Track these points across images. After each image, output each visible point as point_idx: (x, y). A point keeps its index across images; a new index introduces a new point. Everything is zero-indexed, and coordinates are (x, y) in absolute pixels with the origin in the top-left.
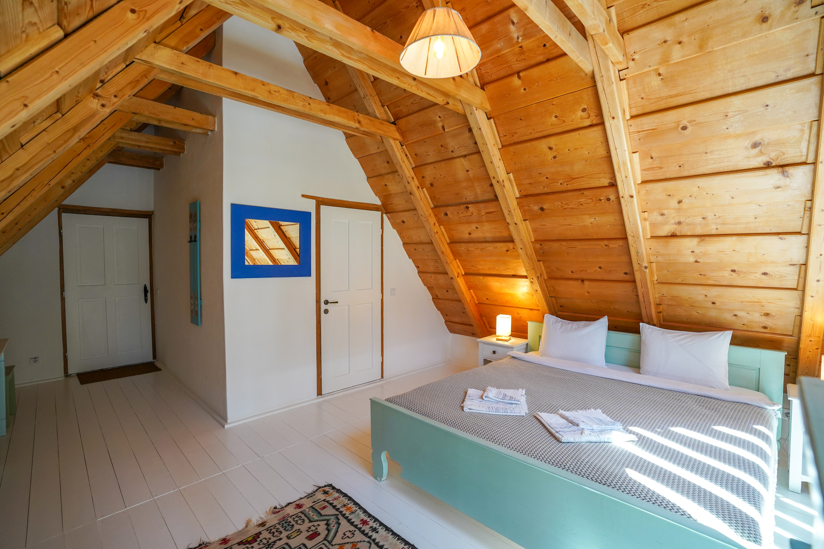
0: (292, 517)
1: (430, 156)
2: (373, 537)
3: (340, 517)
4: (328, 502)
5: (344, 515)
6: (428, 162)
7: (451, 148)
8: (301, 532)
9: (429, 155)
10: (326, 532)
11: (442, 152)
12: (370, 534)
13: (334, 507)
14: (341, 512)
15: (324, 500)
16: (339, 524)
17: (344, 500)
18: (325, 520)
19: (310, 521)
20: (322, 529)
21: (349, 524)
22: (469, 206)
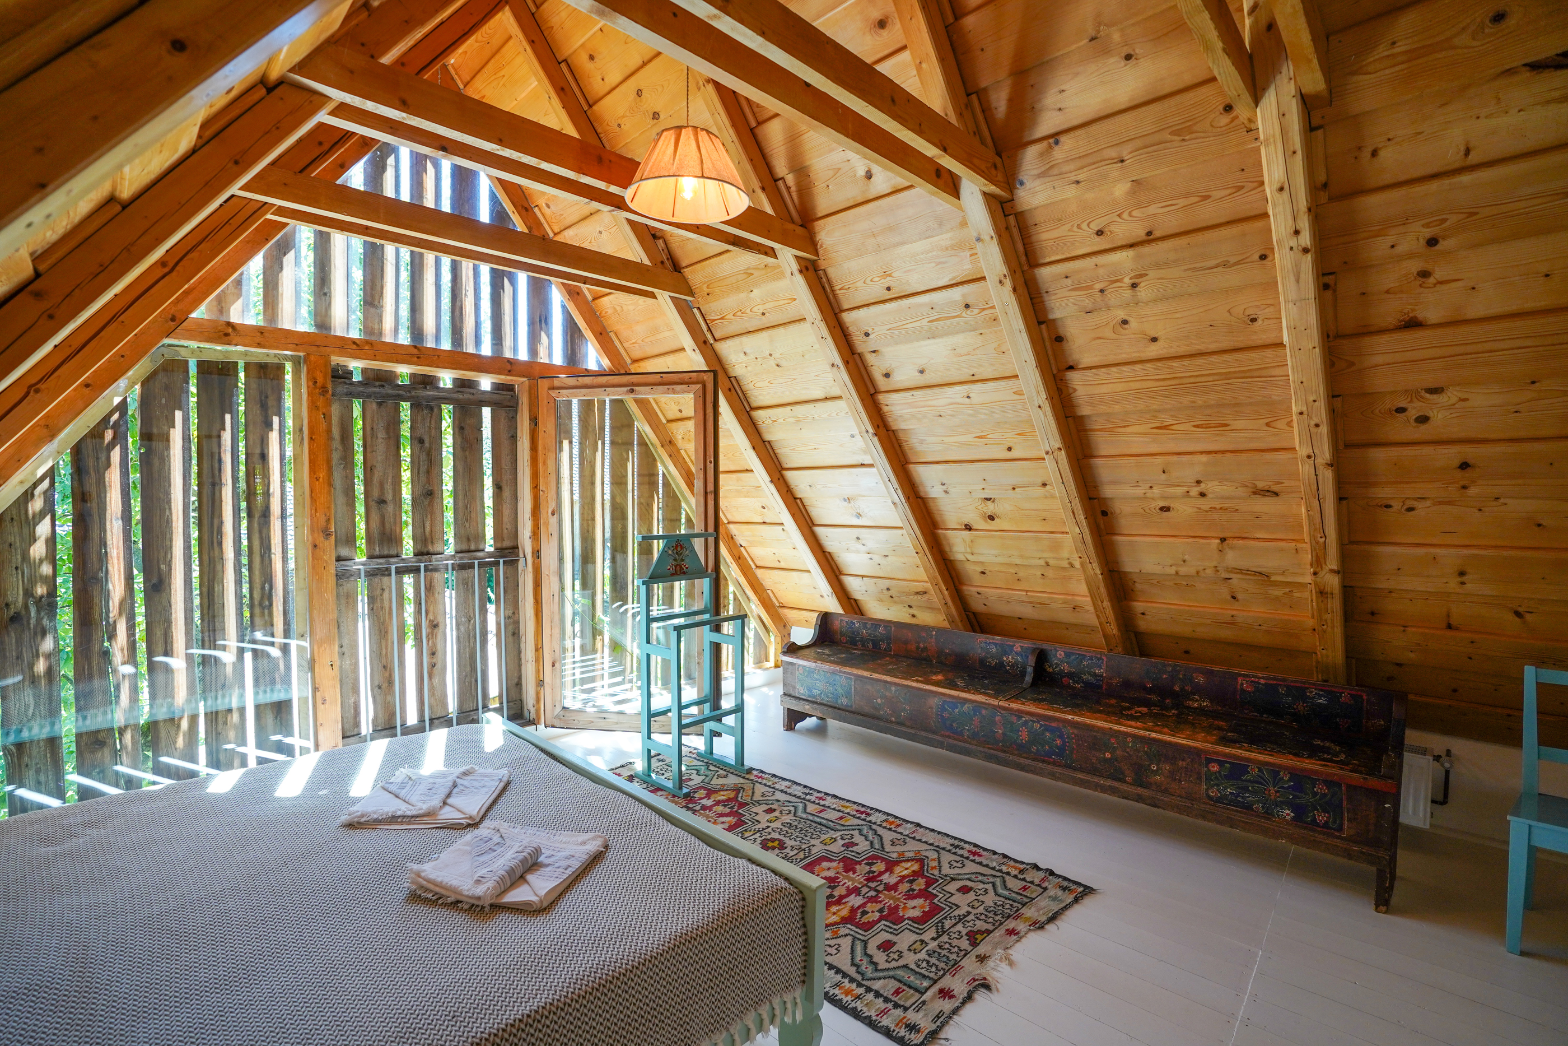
0: (942, 972)
3: (859, 978)
4: (896, 1006)
5: (852, 980)
8: (909, 950)
10: (869, 952)
13: (878, 995)
14: (859, 985)
15: (906, 1009)
16: (853, 964)
17: (865, 1009)
18: (881, 970)
19: (906, 966)
20: (880, 957)
21: (835, 964)
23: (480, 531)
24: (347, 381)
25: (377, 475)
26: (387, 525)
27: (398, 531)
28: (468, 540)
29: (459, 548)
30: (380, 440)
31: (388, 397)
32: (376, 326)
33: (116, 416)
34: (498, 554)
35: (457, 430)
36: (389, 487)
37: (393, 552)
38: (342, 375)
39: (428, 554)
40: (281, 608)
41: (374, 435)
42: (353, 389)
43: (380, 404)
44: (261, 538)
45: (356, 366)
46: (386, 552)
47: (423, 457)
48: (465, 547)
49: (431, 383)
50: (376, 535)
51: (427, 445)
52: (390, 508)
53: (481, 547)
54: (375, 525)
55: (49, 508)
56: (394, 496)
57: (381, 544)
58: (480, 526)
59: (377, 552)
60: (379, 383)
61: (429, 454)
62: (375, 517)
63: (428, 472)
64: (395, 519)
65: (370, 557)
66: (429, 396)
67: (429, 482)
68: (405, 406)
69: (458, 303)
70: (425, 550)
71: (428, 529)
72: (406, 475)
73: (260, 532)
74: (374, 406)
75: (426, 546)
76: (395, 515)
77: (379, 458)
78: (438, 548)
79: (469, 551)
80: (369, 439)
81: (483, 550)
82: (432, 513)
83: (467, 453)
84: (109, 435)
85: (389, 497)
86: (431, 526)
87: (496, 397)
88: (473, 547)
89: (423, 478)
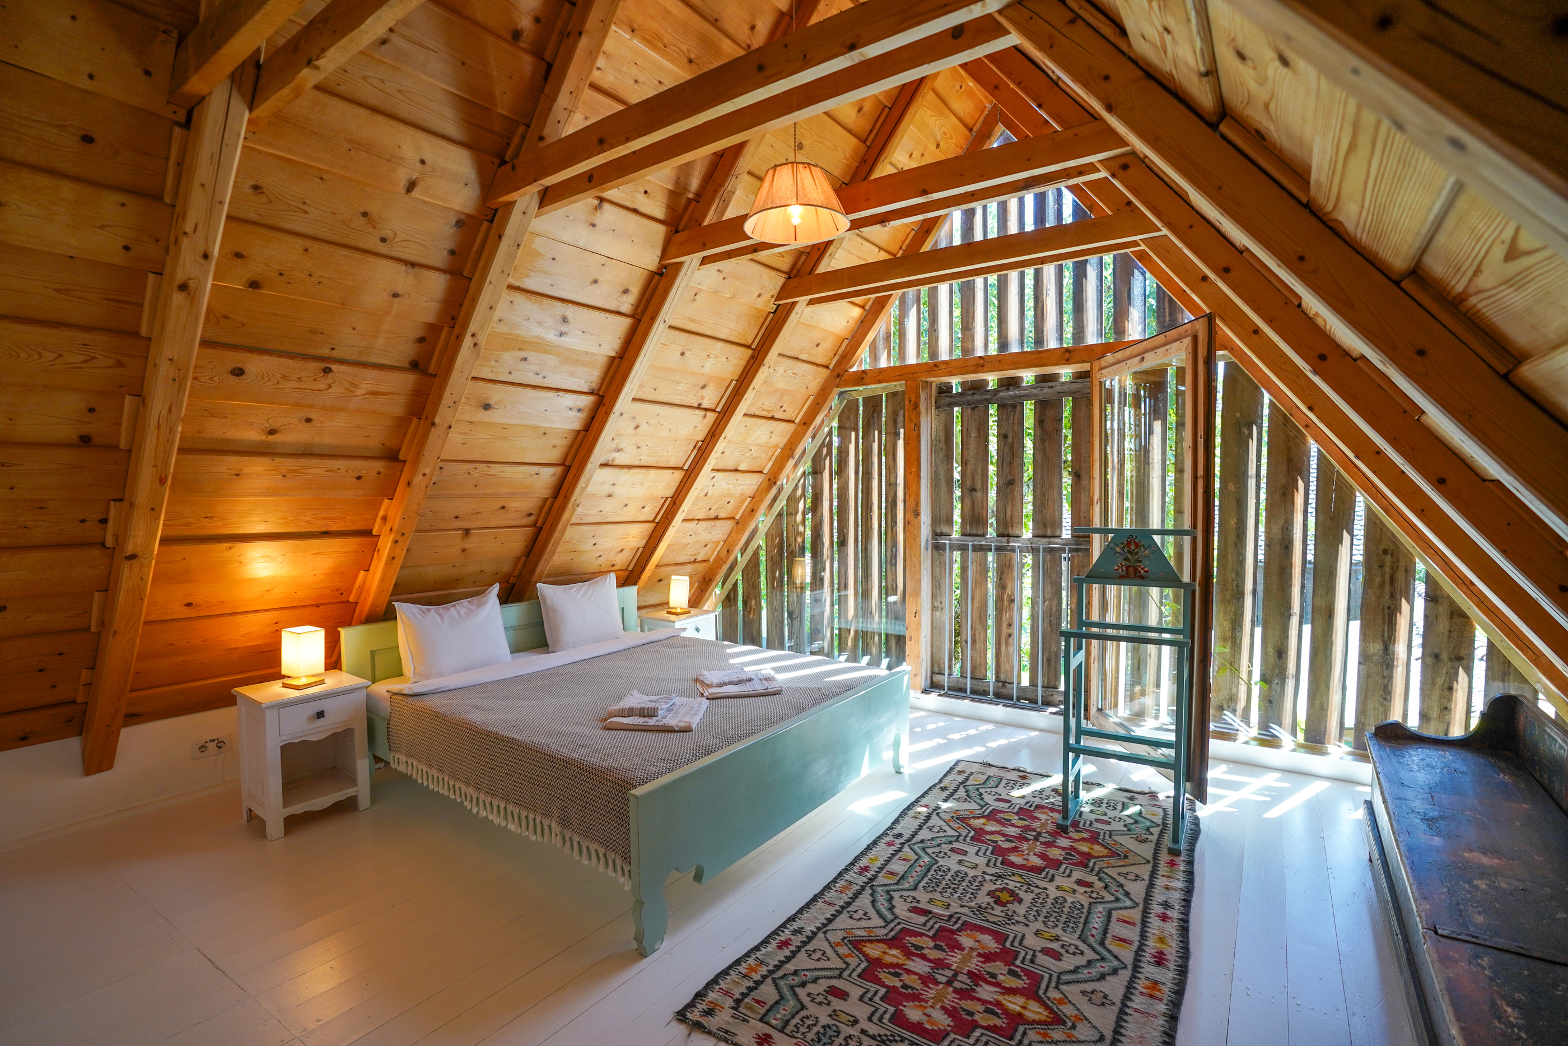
1: (307, 216)
2: (810, 934)
6: (287, 226)
7: (387, 232)
8: (834, 1011)
9: (306, 213)
11: (354, 225)
12: (793, 948)
18: (793, 991)
19: (802, 1008)
20: (815, 988)
22: (334, 367)
23: (1057, 518)
24: (949, 394)
25: (970, 467)
26: (976, 509)
27: (984, 514)
28: (1045, 526)
29: (1036, 533)
30: (972, 439)
31: (978, 402)
32: (970, 345)
33: (828, 439)
34: (1073, 541)
35: (1037, 424)
36: (978, 477)
37: (980, 532)
38: (945, 390)
39: (1009, 536)
40: (902, 567)
41: (969, 436)
42: (952, 400)
43: (973, 409)
44: (892, 515)
45: (955, 382)
46: (974, 532)
47: (1007, 450)
48: (1041, 533)
49: (1016, 383)
50: (968, 517)
51: (1010, 440)
52: (979, 495)
53: (1057, 533)
54: (967, 509)
55: (803, 495)
56: (982, 485)
57: (971, 525)
58: (1057, 513)
59: (968, 531)
60: (971, 392)
61: (1012, 447)
62: (968, 502)
63: (1011, 463)
64: (982, 504)
65: (963, 535)
66: (1011, 396)
67: (1010, 472)
68: (993, 410)
69: (1040, 304)
70: (1006, 533)
71: (1009, 513)
72: (992, 469)
73: (892, 511)
74: (969, 411)
75: (1007, 528)
76: (982, 501)
77: (972, 454)
78: (1016, 532)
79: (1045, 537)
80: (965, 439)
81: (1059, 537)
82: (1013, 500)
83: (1046, 444)
84: (825, 450)
85: (978, 485)
86: (1012, 512)
87: (1075, 386)
88: (1049, 533)
89: (1006, 469)
